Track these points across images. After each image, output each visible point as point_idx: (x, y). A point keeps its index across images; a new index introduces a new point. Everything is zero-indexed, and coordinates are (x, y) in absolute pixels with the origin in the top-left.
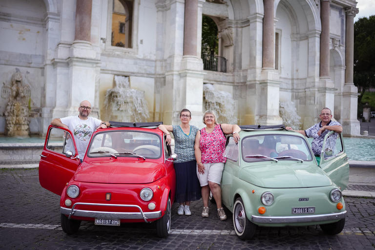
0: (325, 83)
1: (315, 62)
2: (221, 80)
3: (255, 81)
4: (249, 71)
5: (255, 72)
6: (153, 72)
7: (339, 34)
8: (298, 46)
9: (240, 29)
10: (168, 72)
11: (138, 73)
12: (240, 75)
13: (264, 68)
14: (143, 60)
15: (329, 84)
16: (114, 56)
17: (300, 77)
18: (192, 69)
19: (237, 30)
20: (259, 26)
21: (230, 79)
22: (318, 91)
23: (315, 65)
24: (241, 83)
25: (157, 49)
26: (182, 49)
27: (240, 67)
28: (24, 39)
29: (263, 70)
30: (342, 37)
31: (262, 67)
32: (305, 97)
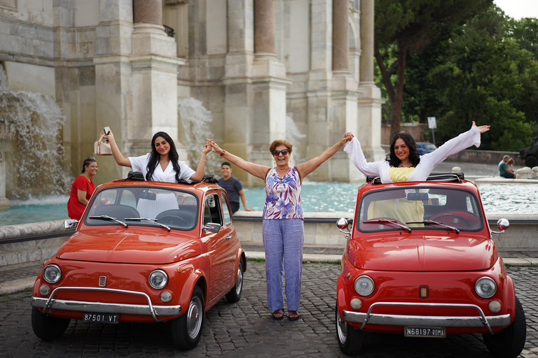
0: (345, 81)
1: (325, 42)
3: (245, 78)
4: (229, 58)
5: (244, 62)
6: (51, 54)
8: (287, 11)
10: (102, 56)
11: (22, 55)
12: (203, 64)
13: (258, 54)
15: (351, 84)
17: (292, 70)
18: (162, 53)
22: (332, 96)
23: (325, 47)
24: (209, 81)
29: (256, 57)
31: (255, 51)
32: (306, 107)
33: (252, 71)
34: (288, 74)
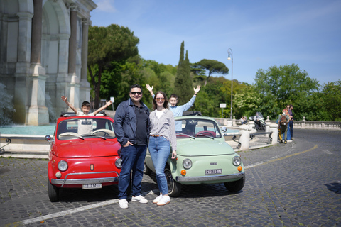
3: (26, 74)
4: (18, 64)
8: (48, 45)
12: (5, 67)
17: (49, 72)
19: (2, 24)
20: (29, 24)
23: (65, 63)
24: (7, 75)
27: (5, 60)
30: (80, 42)
31: (31, 62)
32: (56, 89)
33: (29, 71)
34: (47, 74)
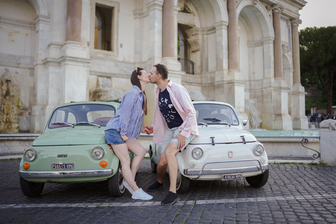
0: (280, 83)
1: (270, 64)
2: (191, 81)
3: (223, 81)
5: (223, 74)
7: (287, 41)
8: (254, 52)
9: (205, 36)
11: (119, 74)
12: (207, 76)
13: (230, 70)
14: (123, 62)
15: (283, 84)
16: (97, 58)
17: (256, 79)
18: (171, 69)
19: (203, 37)
20: (225, 32)
21: (199, 80)
22: (274, 90)
24: (209, 84)
25: (136, 53)
26: (161, 52)
27: (207, 70)
28: (13, 41)
30: (290, 44)
33: (227, 78)
